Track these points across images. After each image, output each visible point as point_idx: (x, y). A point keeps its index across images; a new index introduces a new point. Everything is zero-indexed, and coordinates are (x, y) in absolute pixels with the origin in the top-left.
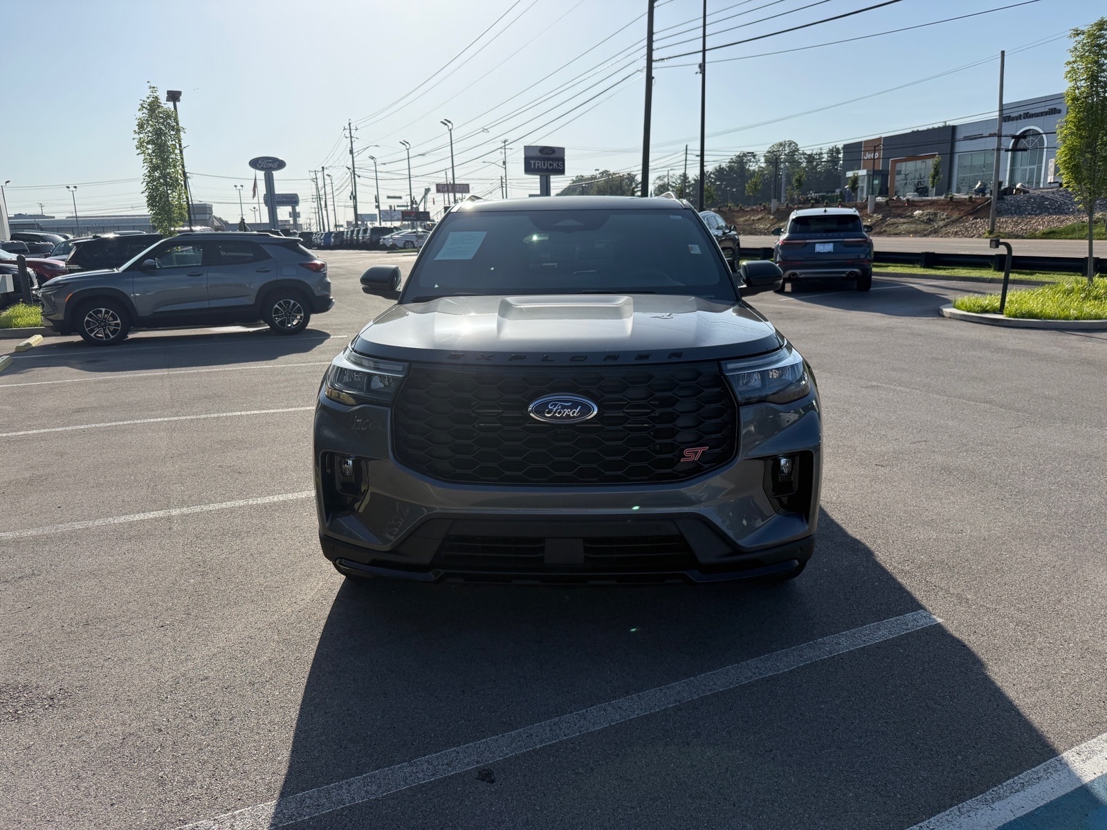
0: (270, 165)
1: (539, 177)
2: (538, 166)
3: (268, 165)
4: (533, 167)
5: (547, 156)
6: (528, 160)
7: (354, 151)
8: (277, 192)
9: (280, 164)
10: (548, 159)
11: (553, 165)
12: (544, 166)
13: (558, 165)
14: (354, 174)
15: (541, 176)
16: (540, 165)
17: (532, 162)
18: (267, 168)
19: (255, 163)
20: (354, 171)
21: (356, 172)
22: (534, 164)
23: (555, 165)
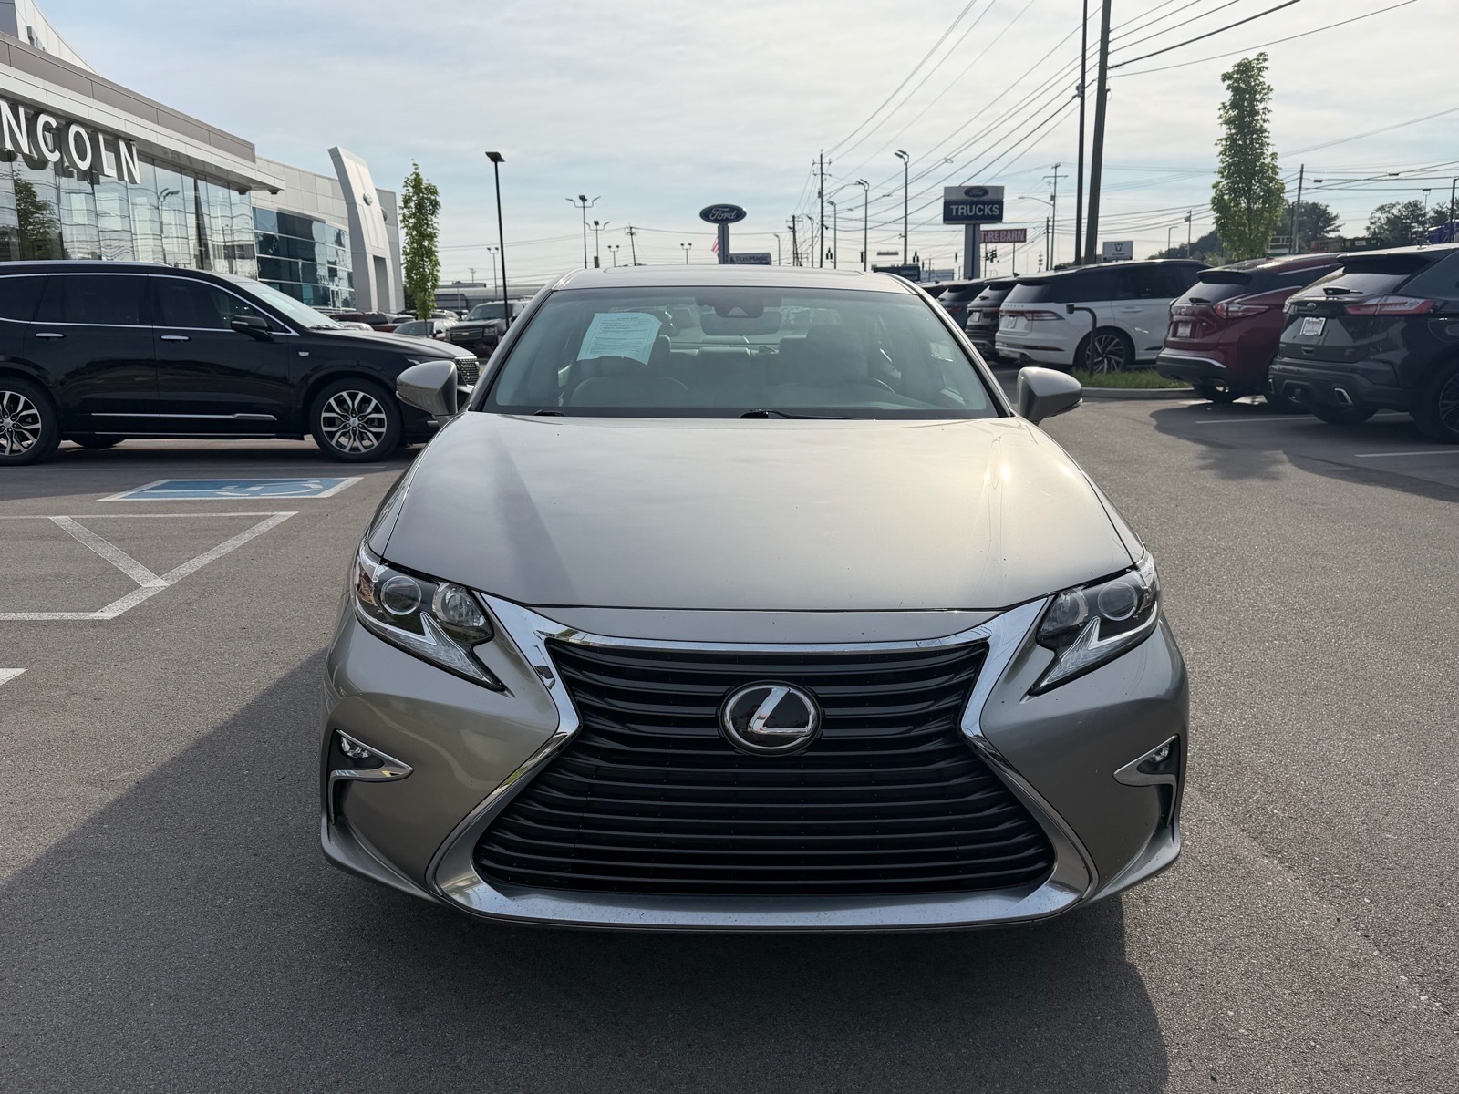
0: (726, 215)
1: (963, 227)
2: (962, 213)
3: (723, 216)
4: (954, 213)
5: (975, 199)
6: (947, 205)
7: (824, 193)
8: (731, 252)
9: (738, 214)
10: (976, 203)
11: (984, 210)
12: (971, 212)
13: (991, 210)
14: (822, 225)
15: (966, 225)
16: (964, 211)
17: (954, 207)
18: (722, 220)
19: (707, 215)
20: (822, 221)
21: (824, 223)
22: (957, 210)
23: (987, 210)
